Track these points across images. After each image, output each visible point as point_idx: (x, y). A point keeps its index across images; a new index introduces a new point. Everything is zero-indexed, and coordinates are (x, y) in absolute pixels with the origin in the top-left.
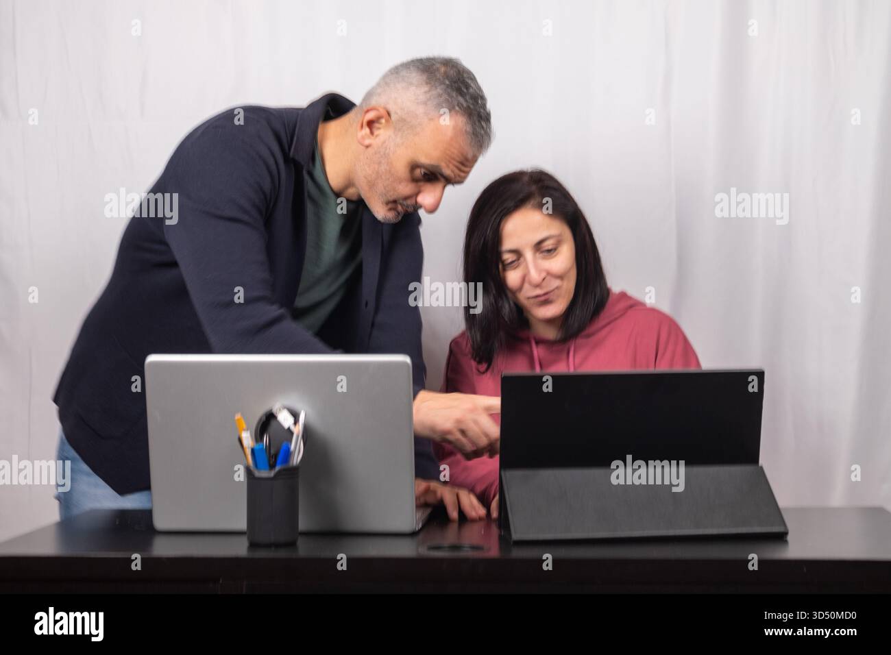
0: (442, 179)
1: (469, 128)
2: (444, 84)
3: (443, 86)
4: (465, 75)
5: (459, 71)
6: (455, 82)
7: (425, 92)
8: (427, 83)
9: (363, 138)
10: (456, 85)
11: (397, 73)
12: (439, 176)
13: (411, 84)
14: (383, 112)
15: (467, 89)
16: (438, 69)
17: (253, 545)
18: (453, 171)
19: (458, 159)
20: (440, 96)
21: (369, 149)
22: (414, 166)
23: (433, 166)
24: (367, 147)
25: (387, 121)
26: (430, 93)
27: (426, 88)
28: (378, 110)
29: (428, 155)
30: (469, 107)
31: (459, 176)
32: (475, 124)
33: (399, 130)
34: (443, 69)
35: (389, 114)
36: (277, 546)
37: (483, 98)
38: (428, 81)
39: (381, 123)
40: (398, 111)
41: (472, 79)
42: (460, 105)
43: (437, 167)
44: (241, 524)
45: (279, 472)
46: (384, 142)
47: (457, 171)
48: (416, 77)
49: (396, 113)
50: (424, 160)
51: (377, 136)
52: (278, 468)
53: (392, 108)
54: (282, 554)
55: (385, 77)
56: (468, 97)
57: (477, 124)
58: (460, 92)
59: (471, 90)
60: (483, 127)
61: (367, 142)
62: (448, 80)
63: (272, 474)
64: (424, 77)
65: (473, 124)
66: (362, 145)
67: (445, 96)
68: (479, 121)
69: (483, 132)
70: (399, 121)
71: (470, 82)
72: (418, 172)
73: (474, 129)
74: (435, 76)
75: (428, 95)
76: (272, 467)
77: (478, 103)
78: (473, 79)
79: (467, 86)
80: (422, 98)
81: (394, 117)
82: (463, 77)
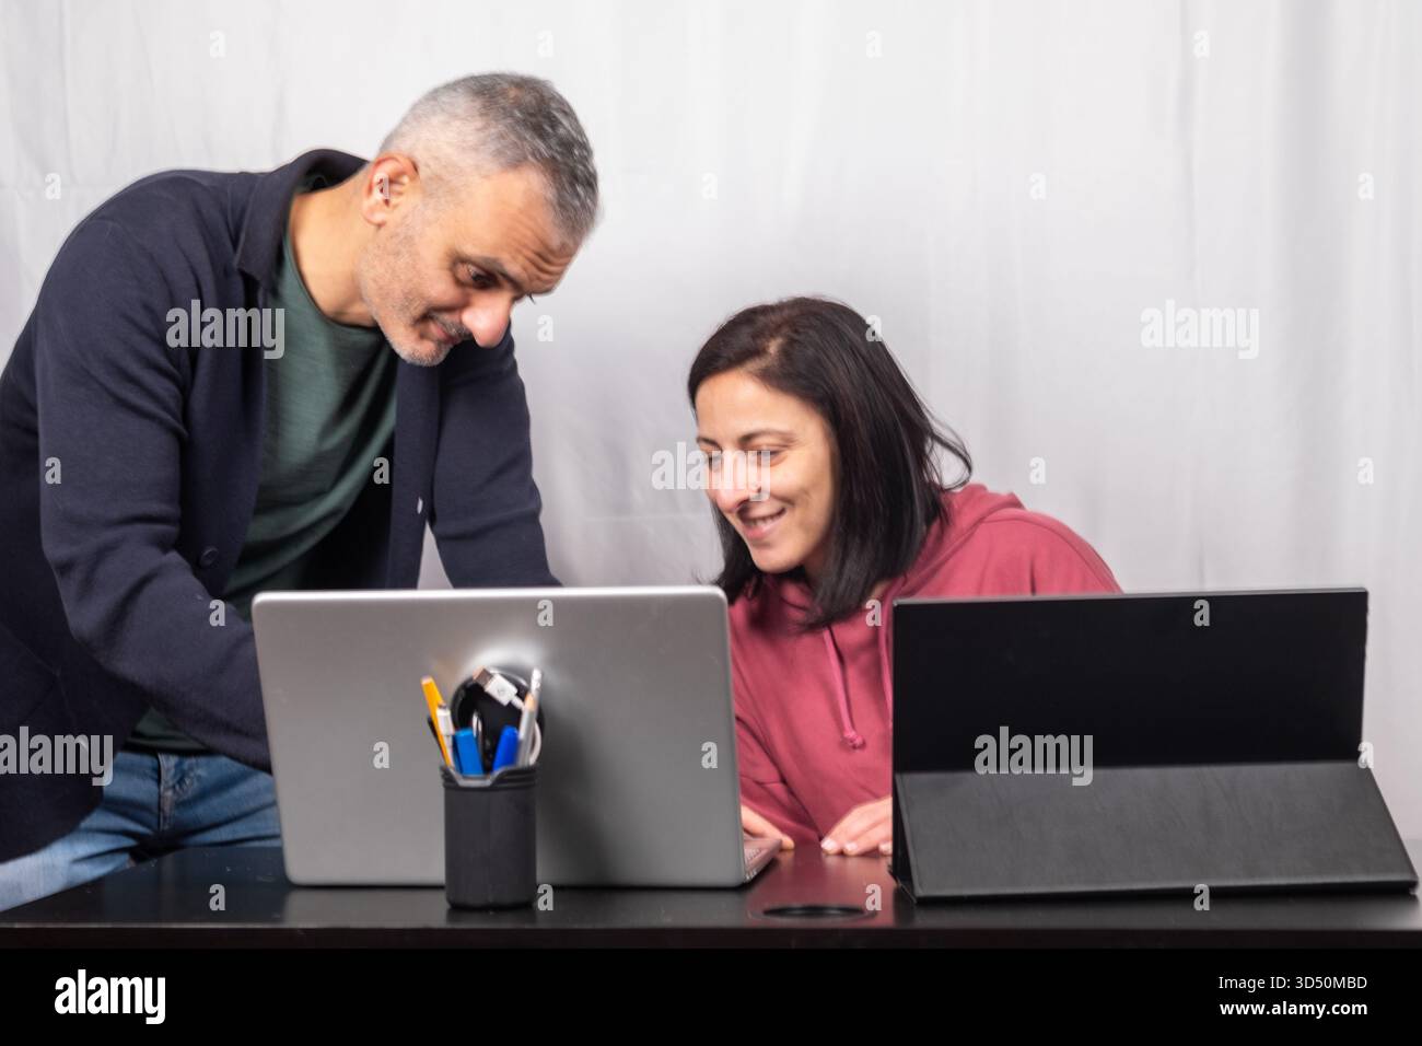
0: (507, 285)
1: (551, 194)
2: (512, 116)
3: (509, 121)
4: (553, 105)
5: (542, 96)
6: (531, 115)
7: (478, 130)
8: (481, 115)
9: (372, 210)
10: (533, 120)
11: (435, 99)
12: (500, 278)
13: (456, 116)
14: (406, 164)
15: (553, 127)
16: (504, 93)
17: (457, 909)
18: (525, 269)
19: (536, 248)
20: (501, 136)
21: (382, 231)
22: (457, 260)
23: (486, 260)
24: (380, 226)
25: (412, 179)
26: (487, 132)
27: (479, 123)
28: (397, 160)
29: (481, 241)
30: (554, 158)
31: (539, 278)
32: (563, 187)
33: (431, 195)
34: (513, 93)
35: (416, 168)
36: (499, 909)
37: (584, 146)
38: (483, 111)
39: (402, 184)
40: (431, 163)
41: (565, 113)
42: (535, 153)
43: (495, 261)
44: (436, 872)
45: (500, 780)
46: (406, 217)
47: (533, 270)
48: (463, 103)
49: (428, 166)
50: (470, 250)
51: (396, 206)
52: (497, 773)
53: (421, 157)
54: (507, 923)
55: (415, 107)
56: (553, 142)
57: (567, 186)
58: (539, 131)
59: (561, 131)
60: (578, 195)
61: (378, 217)
62: (520, 111)
63: (488, 782)
64: (478, 104)
65: (560, 189)
66: (369, 221)
67: (513, 137)
68: (572, 185)
69: (577, 203)
70: (431, 179)
71: (559, 116)
72: (465, 272)
73: (560, 196)
74: (496, 103)
75: (482, 135)
76: (488, 769)
77: (572, 153)
78: (569, 113)
79: (554, 123)
80: (472, 139)
81: (423, 172)
82: (549, 106)
